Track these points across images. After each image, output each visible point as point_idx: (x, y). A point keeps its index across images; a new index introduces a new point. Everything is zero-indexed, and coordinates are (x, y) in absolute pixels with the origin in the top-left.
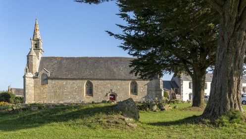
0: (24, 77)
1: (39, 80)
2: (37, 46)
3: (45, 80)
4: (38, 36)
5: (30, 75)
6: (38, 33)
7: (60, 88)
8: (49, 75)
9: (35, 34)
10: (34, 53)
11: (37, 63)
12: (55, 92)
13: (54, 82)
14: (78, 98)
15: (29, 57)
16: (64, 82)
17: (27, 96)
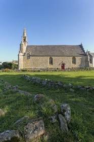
0: (18, 55)
1: (26, 56)
2: (25, 40)
3: (29, 57)
4: (25, 35)
5: (21, 54)
6: (25, 34)
7: (36, 61)
8: (31, 54)
9: (24, 34)
10: (23, 43)
11: (24, 48)
12: (34, 63)
13: (33, 57)
14: (45, 66)
15: (21, 45)
16: (38, 58)
17: (20, 65)
